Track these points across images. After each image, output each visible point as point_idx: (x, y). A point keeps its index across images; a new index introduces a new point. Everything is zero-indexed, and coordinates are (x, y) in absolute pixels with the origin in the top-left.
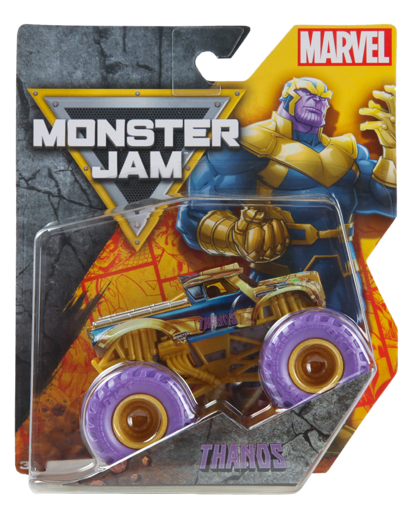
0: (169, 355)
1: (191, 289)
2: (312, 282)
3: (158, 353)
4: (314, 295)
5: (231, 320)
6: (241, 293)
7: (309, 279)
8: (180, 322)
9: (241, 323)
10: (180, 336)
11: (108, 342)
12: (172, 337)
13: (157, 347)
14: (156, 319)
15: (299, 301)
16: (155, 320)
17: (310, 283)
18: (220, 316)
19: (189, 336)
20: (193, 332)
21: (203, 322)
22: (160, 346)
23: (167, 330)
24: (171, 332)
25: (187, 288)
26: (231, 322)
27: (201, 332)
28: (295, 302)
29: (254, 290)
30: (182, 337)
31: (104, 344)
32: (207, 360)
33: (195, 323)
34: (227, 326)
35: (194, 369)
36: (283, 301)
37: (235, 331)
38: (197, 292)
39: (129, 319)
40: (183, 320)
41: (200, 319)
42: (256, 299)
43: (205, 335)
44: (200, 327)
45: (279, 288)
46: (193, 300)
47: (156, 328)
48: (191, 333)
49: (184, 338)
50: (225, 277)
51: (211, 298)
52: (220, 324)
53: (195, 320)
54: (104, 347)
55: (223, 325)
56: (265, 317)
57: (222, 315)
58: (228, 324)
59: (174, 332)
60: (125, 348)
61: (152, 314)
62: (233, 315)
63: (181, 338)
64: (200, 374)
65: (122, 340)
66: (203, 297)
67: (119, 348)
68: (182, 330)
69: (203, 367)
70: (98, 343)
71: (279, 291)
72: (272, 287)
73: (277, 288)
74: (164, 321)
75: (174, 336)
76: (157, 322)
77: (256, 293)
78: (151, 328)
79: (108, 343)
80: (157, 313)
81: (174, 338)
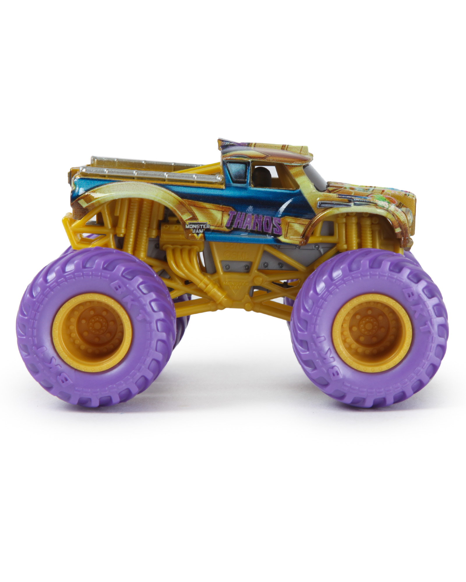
0: (172, 245)
1: (231, 164)
2: (404, 209)
3: (158, 237)
4: (401, 228)
5: (274, 226)
6: (300, 194)
7: (400, 204)
8: (202, 208)
9: (286, 237)
10: (195, 226)
11: (94, 202)
12: (184, 224)
13: (159, 228)
14: (170, 192)
15: (377, 228)
16: (168, 194)
17: (400, 210)
18: (260, 215)
19: (208, 230)
20: (216, 226)
21: (234, 217)
22: (164, 228)
23: (180, 212)
24: (185, 217)
25: (227, 162)
26: (273, 230)
27: (227, 230)
28: (371, 227)
29: (320, 196)
30: (199, 229)
31: (87, 202)
32: (222, 268)
33: (223, 216)
34: (265, 234)
35: (201, 276)
36: (354, 220)
37: (274, 243)
38: (239, 172)
39: (133, 178)
40: (207, 205)
41: (231, 212)
42: (318, 209)
43: (231, 236)
44: (228, 223)
45: (355, 204)
46: (229, 181)
47: (166, 205)
48: (212, 228)
49: (201, 231)
50: (285, 164)
51: (255, 186)
52: (256, 227)
53: (223, 212)
54: (86, 207)
55: (261, 231)
56: (322, 235)
57: (263, 216)
58: (268, 230)
59: (189, 217)
60: (115, 215)
61: (166, 182)
62: (279, 221)
63: (196, 229)
64: (207, 286)
65: (113, 204)
66: (245, 182)
67: (106, 213)
68: (201, 219)
69: (215, 277)
70: (79, 199)
71: (353, 209)
72: (346, 199)
73: (352, 204)
74: (180, 199)
75: (187, 223)
76: (170, 197)
77: (319, 200)
78: (159, 202)
79: (93, 204)
80: (173, 183)
81: (187, 227)
